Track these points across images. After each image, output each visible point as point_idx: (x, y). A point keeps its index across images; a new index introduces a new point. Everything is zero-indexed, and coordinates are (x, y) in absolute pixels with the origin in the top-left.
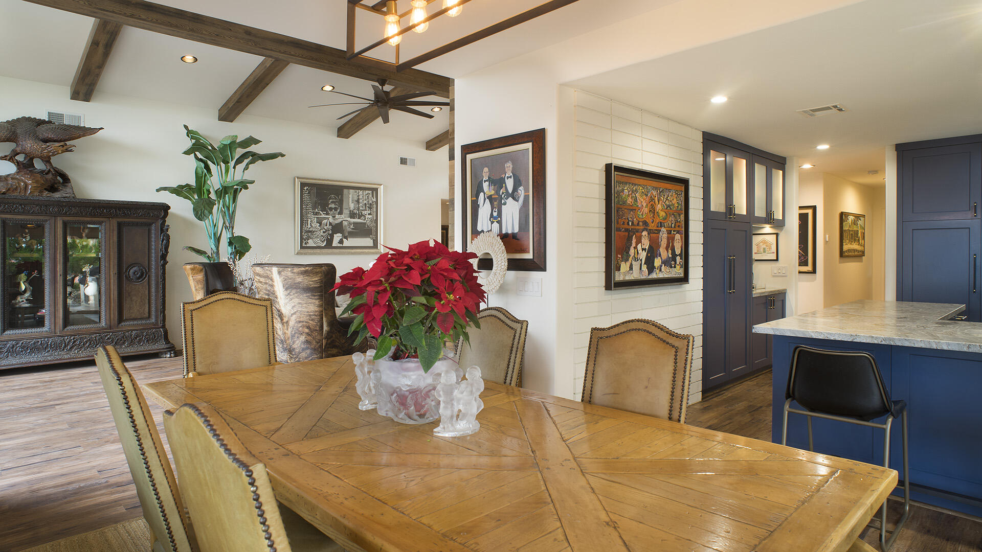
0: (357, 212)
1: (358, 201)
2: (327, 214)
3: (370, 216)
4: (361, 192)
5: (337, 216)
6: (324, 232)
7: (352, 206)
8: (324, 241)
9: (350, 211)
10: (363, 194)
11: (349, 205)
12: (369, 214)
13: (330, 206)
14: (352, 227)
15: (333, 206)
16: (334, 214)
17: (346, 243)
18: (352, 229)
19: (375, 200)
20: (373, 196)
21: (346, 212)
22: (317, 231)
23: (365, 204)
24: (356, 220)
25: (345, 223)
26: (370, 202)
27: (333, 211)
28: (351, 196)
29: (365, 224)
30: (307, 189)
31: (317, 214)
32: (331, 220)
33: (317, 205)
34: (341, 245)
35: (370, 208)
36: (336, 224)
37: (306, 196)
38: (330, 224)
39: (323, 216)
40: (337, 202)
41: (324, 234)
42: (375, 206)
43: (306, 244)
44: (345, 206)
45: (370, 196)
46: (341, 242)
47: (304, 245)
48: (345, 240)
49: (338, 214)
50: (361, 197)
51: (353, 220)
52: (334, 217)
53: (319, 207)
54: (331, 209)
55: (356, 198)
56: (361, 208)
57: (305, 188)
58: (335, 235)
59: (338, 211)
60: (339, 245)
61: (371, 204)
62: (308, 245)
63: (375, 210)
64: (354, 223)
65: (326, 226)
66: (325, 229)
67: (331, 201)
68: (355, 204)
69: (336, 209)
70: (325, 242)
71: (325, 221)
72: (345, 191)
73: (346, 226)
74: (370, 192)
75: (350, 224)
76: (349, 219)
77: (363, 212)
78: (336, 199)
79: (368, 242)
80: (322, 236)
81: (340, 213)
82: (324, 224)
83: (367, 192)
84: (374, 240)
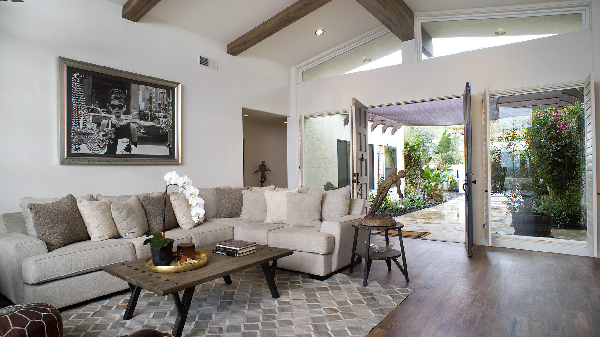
0: (150, 114)
1: (150, 100)
2: (109, 112)
3: (165, 120)
4: (154, 90)
5: (122, 116)
6: (104, 136)
7: (142, 105)
8: (104, 147)
9: (140, 111)
10: (156, 92)
11: (138, 104)
12: (164, 117)
13: (112, 102)
14: (142, 131)
15: (117, 102)
16: (119, 113)
17: (135, 151)
18: (143, 133)
19: (171, 101)
20: (169, 96)
21: (134, 112)
22: (93, 134)
23: (159, 104)
24: (148, 123)
25: (133, 126)
26: (166, 103)
27: (117, 109)
28: (141, 93)
29: (159, 128)
30: (78, 77)
31: (93, 111)
32: (114, 120)
33: (93, 99)
34: (128, 153)
35: (166, 110)
36: (121, 126)
37: (76, 86)
38: (113, 125)
39: (103, 114)
40: (122, 98)
41: (104, 138)
42: (171, 108)
43: (76, 149)
44: (133, 104)
45: (166, 95)
46: (128, 149)
47: (73, 151)
48: (133, 147)
49: (124, 114)
50: (154, 95)
51: (143, 123)
52: (118, 117)
53: (97, 102)
54: (114, 106)
55: (147, 96)
56: (154, 109)
57: (76, 75)
58: (119, 140)
59: (124, 109)
60: (125, 153)
61: (166, 106)
62: (79, 152)
63: (171, 112)
64: (146, 127)
65: (107, 127)
66: (105, 131)
67: (113, 96)
68: (146, 104)
69: (120, 107)
70: (106, 148)
71: (105, 122)
72: (134, 86)
73: (134, 129)
74: (165, 91)
75: (140, 127)
76: (138, 121)
77: (157, 114)
78: (120, 94)
79: (163, 150)
80: (102, 140)
81: (127, 113)
82: (103, 125)
83: (161, 90)
84: (170, 149)
